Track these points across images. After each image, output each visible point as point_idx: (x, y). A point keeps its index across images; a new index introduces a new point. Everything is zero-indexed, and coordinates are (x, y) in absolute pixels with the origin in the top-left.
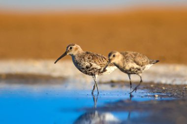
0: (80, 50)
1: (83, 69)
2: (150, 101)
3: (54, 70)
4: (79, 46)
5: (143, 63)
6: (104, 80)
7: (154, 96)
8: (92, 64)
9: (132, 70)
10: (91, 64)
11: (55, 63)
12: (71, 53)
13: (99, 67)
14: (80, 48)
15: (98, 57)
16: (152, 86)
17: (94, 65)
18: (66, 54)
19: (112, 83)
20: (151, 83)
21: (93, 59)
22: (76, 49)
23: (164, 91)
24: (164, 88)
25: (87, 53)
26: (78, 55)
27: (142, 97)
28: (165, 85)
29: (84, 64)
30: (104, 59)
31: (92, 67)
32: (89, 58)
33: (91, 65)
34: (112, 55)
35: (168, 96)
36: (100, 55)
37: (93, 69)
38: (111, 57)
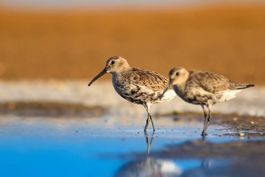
0: (127, 66)
1: (127, 94)
2: (232, 142)
3: (88, 96)
4: (124, 60)
5: (214, 88)
6: (163, 111)
7: (239, 135)
8: (140, 86)
9: (198, 99)
10: (138, 87)
11: (89, 85)
12: (113, 70)
13: (150, 92)
14: (127, 63)
15: (149, 75)
16: (235, 119)
17: (144, 89)
18: (105, 71)
19: (175, 116)
20: (234, 115)
21: (141, 79)
22: (121, 64)
23: (253, 127)
24: (253, 123)
25: (134, 70)
26: (122, 73)
27: (220, 136)
28: (255, 118)
29: (129, 87)
30: (158, 80)
31: (140, 92)
32: (135, 78)
33: (139, 89)
34: (175, 73)
35: (259, 135)
36: (153, 72)
37: (141, 94)
38: (173, 77)
